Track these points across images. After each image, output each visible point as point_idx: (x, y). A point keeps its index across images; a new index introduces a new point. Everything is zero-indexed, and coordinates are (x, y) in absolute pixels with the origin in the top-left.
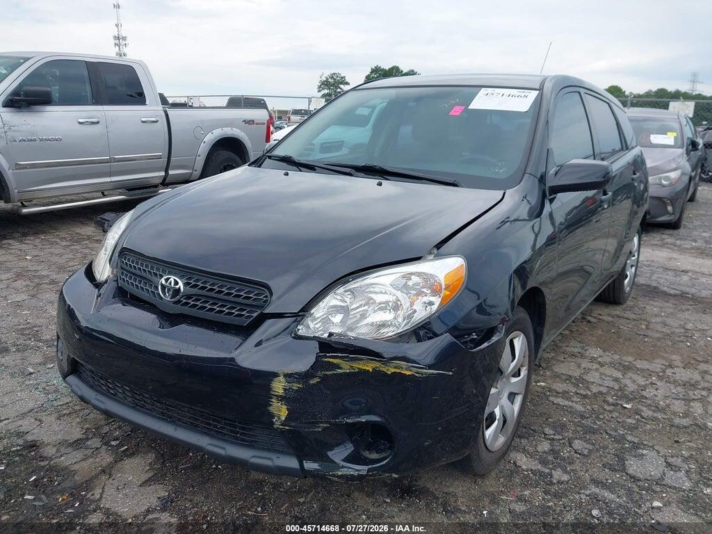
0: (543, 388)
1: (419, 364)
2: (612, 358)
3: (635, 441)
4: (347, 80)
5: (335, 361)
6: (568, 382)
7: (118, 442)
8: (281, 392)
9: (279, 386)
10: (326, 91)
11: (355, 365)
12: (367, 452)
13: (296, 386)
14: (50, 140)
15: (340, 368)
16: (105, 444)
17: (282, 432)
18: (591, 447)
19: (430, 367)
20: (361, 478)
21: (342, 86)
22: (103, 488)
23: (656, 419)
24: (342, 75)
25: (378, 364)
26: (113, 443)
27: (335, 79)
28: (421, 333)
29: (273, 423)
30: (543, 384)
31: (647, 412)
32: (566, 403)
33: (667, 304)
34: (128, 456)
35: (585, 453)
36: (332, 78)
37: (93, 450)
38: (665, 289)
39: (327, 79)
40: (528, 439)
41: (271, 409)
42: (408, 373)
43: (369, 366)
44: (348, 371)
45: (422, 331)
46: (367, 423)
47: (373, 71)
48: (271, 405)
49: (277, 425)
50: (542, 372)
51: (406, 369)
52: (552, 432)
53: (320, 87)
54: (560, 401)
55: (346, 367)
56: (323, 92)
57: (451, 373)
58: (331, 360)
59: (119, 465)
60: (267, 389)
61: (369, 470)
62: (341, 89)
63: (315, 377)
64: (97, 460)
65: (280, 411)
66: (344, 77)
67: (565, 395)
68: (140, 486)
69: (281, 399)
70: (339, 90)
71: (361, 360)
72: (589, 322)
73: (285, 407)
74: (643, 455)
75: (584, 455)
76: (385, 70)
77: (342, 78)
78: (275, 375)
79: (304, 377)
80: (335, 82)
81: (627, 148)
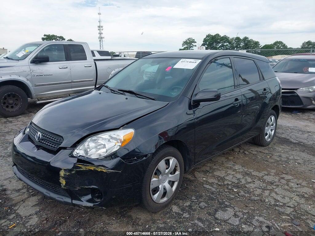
0: (204, 181)
1: (108, 168)
2: (244, 170)
3: (228, 204)
4: (195, 41)
5: (80, 166)
6: (216, 179)
7: (32, 191)
8: (63, 175)
9: (62, 173)
10: (186, 46)
11: (87, 167)
12: (96, 199)
13: (68, 174)
14: (48, 75)
15: (82, 168)
16: (27, 191)
17: (64, 190)
18: (206, 205)
19: (112, 169)
20: (90, 207)
21: (193, 44)
22: (20, 206)
23: (245, 196)
24: (193, 39)
25: (95, 168)
26: (30, 191)
27: (190, 41)
28: (113, 157)
29: (61, 186)
30: (205, 179)
31: (242, 193)
32: (210, 187)
33: (288, 147)
34: (33, 196)
35: (203, 208)
36: (188, 40)
37: (22, 193)
38: (292, 140)
39: (186, 41)
40: (183, 200)
41: (60, 181)
42: (105, 171)
43: (92, 168)
44: (85, 169)
45: (113, 155)
46: (93, 188)
47: (207, 36)
48: (60, 180)
49: (63, 187)
50: (208, 174)
51: (104, 170)
52: (195, 198)
53: (183, 44)
54: (208, 187)
55: (84, 168)
56: (184, 46)
57: (120, 172)
58: (78, 165)
59: (29, 199)
60: (59, 174)
61: (94, 205)
62: (192, 45)
63: (73, 171)
64: (23, 196)
65: (63, 182)
66: (194, 39)
67: (212, 184)
68: (32, 206)
69: (63, 178)
70: (191, 45)
71: (88, 166)
72: (245, 154)
73: (64, 181)
74: (227, 210)
75: (202, 208)
76: (213, 36)
77: (193, 40)
78: (60, 169)
79: (70, 171)
80: (190, 42)
81: (264, 79)
